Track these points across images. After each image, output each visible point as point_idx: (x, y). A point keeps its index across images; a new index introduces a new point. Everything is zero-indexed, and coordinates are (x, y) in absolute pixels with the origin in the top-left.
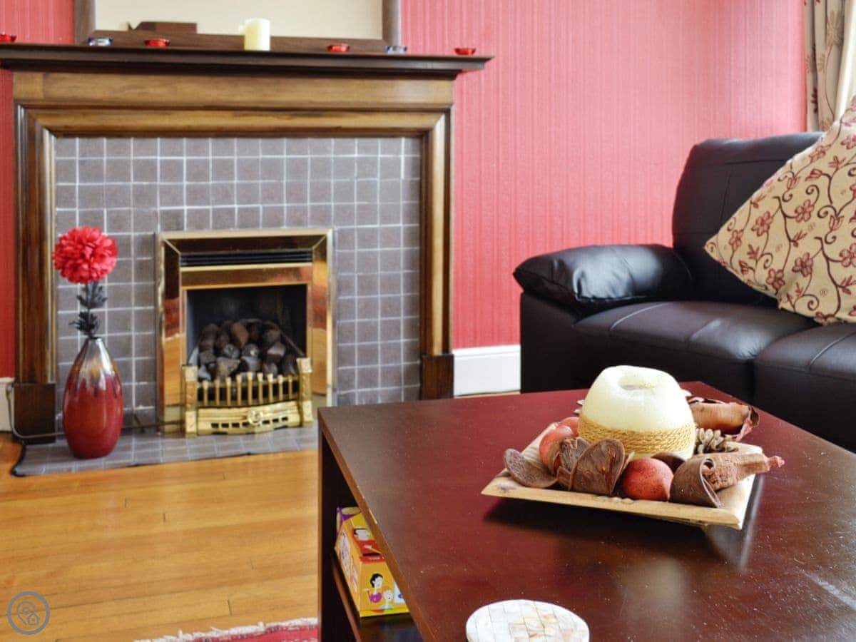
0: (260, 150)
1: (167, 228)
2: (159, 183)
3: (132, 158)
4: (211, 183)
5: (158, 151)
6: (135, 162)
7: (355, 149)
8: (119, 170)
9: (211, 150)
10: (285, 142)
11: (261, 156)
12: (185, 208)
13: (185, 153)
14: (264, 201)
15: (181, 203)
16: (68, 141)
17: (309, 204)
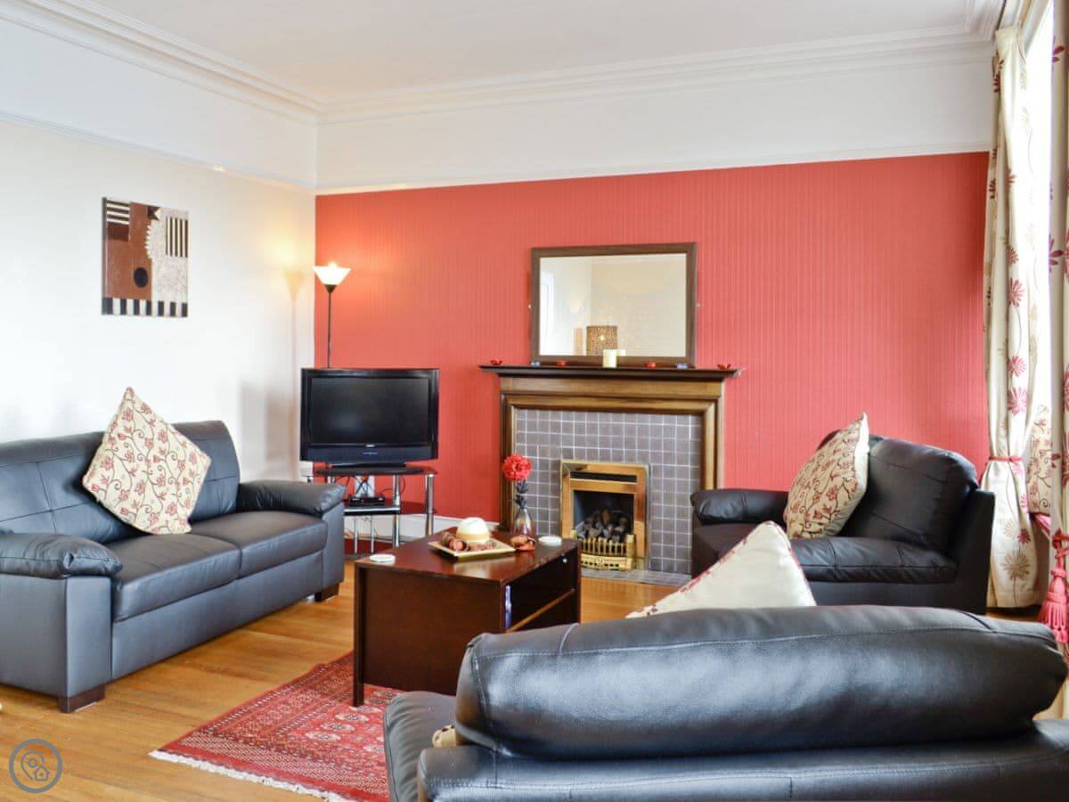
0: (611, 419)
1: (565, 457)
2: (562, 433)
3: (550, 420)
4: (586, 435)
5: (562, 418)
6: (552, 423)
7: (663, 421)
8: (544, 426)
9: (586, 418)
10: (624, 415)
11: (611, 423)
12: (574, 447)
13: (574, 419)
14: (613, 446)
15: (571, 445)
16: (522, 411)
17: (637, 450)
